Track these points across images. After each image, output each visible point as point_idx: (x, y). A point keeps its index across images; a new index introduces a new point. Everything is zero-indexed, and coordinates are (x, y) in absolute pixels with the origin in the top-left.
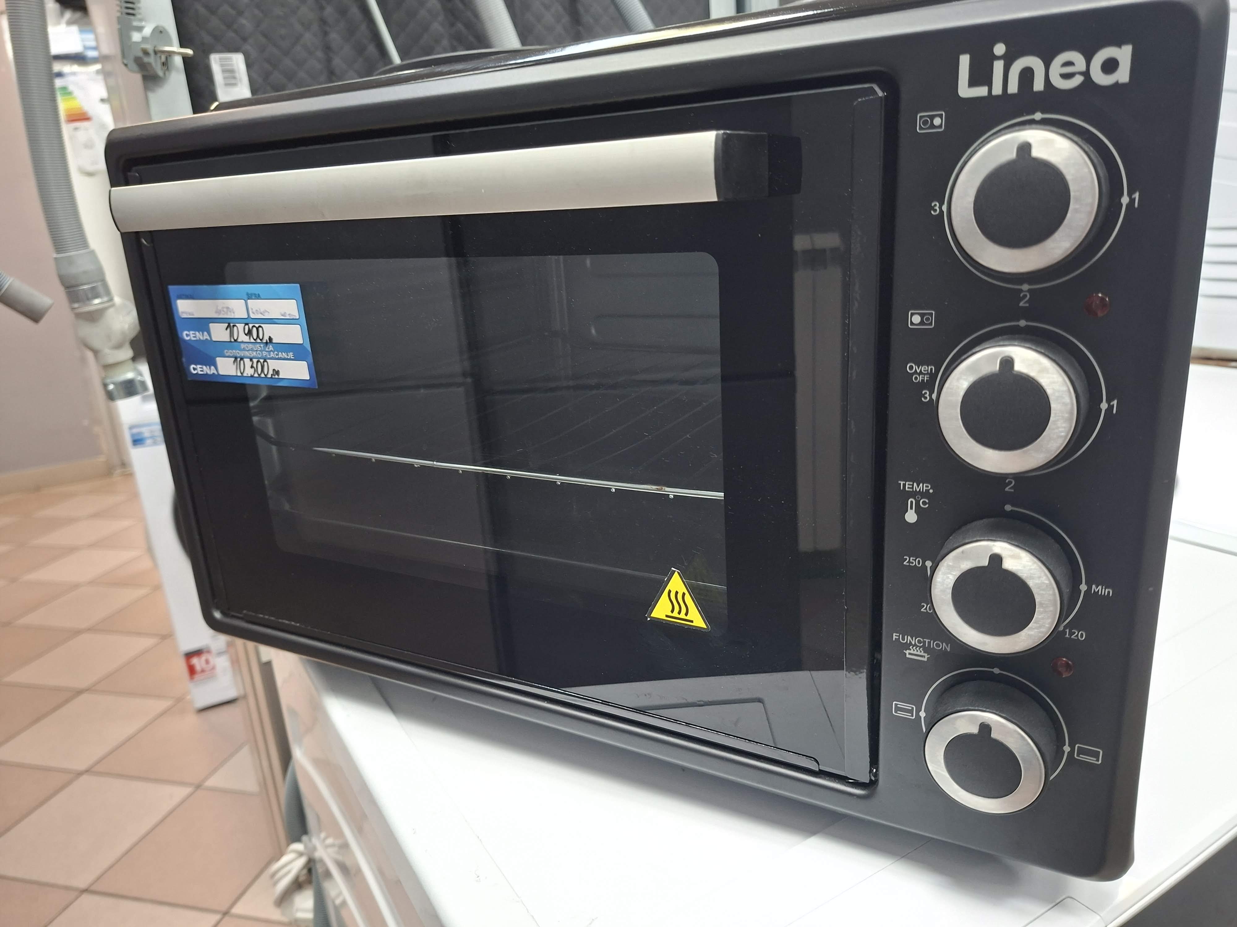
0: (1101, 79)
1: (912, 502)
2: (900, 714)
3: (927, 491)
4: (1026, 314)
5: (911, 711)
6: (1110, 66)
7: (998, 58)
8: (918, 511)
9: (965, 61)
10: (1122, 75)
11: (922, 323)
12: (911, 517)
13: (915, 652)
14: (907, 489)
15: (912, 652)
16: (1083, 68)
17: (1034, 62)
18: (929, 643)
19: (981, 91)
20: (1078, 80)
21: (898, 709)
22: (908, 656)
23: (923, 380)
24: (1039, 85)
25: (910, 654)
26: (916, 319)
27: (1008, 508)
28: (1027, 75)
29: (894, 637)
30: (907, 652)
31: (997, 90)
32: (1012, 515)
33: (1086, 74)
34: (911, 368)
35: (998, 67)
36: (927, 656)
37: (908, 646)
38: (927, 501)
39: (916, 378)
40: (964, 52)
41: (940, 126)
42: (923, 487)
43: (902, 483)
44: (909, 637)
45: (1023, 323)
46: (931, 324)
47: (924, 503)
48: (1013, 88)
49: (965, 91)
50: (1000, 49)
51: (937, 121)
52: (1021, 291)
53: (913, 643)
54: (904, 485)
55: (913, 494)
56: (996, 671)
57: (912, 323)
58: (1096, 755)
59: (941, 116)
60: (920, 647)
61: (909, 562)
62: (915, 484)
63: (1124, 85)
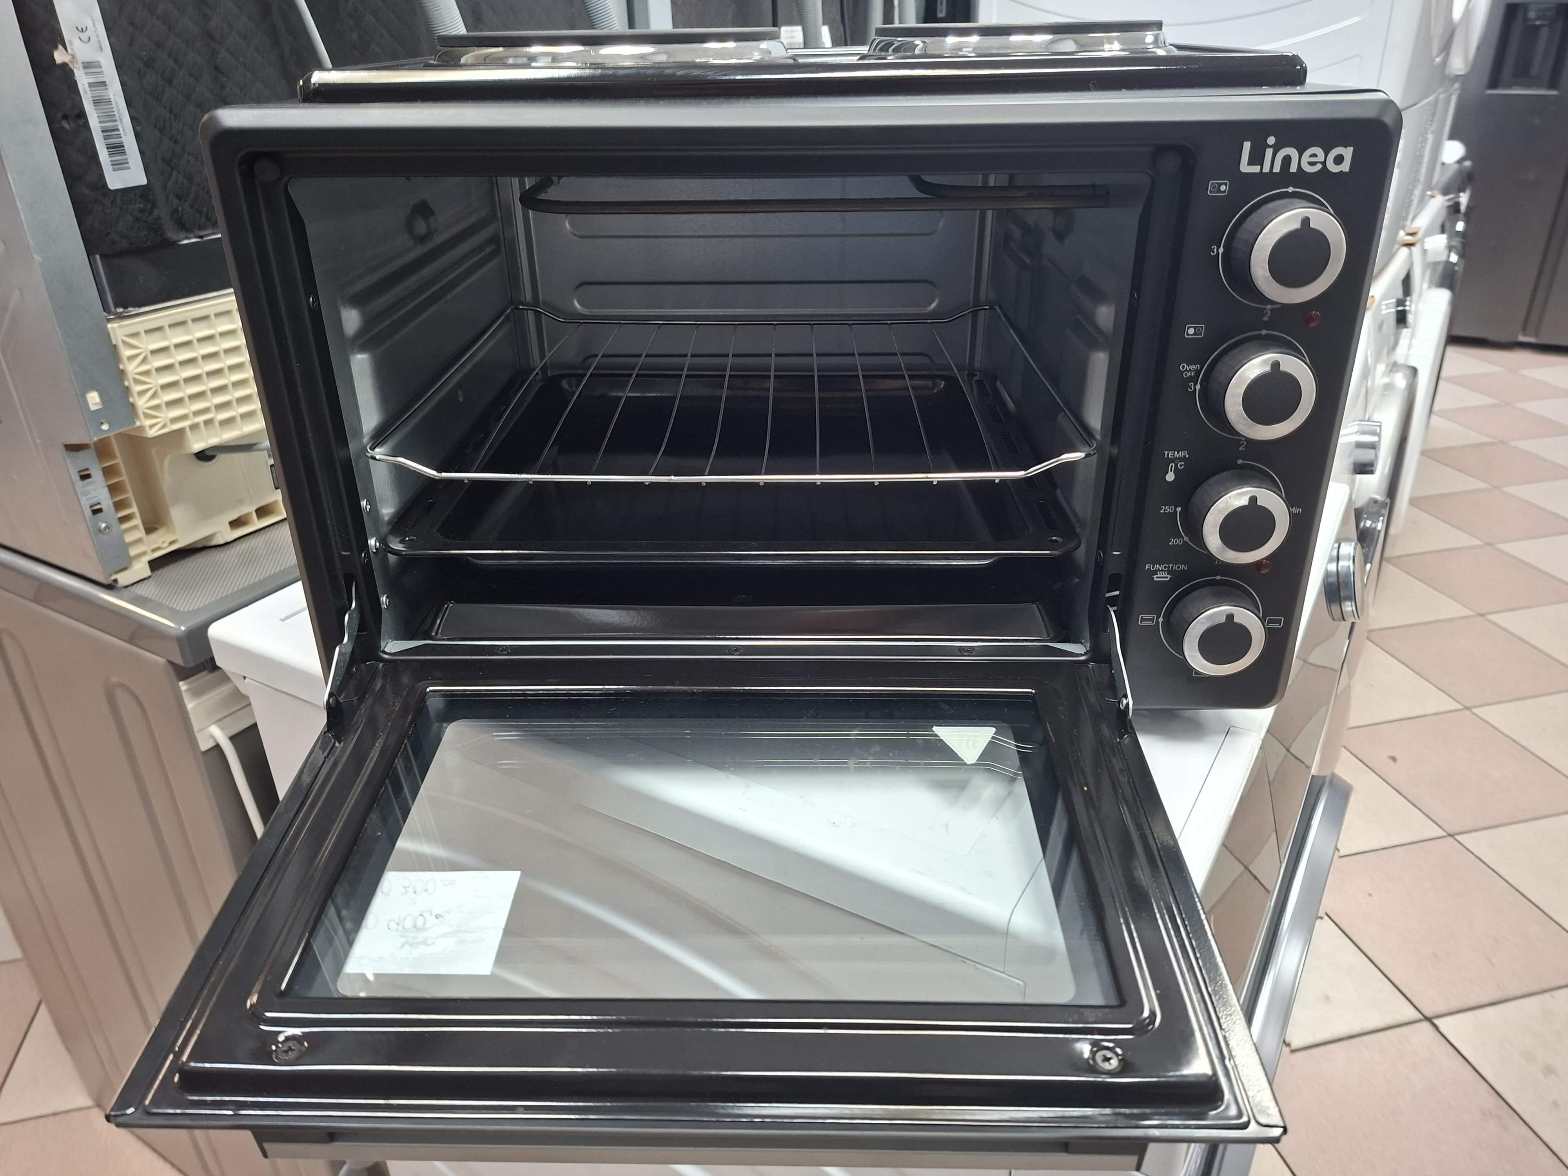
0: (1333, 168)
1: (1172, 466)
2: (1145, 623)
3: (1185, 456)
4: (1267, 326)
5: (1152, 620)
6: (1339, 160)
7: (1270, 147)
8: (1177, 471)
9: (1247, 146)
10: (1345, 167)
11: (1195, 334)
12: (1170, 477)
13: (1161, 576)
14: (1170, 456)
15: (1159, 576)
16: (1323, 160)
17: (1293, 152)
18: (1172, 567)
19: (1256, 169)
20: (1319, 167)
21: (1143, 620)
22: (1155, 579)
23: (1191, 376)
24: (1293, 168)
25: (1157, 577)
26: (1191, 331)
27: (1240, 462)
28: (1287, 160)
29: (1147, 567)
30: (1155, 577)
31: (1266, 169)
32: (1242, 467)
33: (1324, 163)
34: (1183, 367)
35: (1269, 152)
36: (1169, 576)
37: (1156, 572)
38: (1183, 463)
39: (1186, 374)
40: (1247, 140)
41: (1225, 191)
42: (1182, 454)
43: (1166, 453)
44: (1158, 566)
45: (1264, 332)
46: (1201, 335)
47: (1181, 466)
48: (1277, 169)
49: (1245, 167)
50: (1271, 140)
51: (1223, 188)
52: (1265, 309)
53: (1160, 569)
54: (1168, 454)
55: (1174, 460)
56: (1218, 578)
57: (1188, 334)
58: (1279, 622)
59: (1226, 184)
60: (1165, 571)
61: (1165, 510)
62: (1176, 452)
63: (1346, 173)
